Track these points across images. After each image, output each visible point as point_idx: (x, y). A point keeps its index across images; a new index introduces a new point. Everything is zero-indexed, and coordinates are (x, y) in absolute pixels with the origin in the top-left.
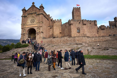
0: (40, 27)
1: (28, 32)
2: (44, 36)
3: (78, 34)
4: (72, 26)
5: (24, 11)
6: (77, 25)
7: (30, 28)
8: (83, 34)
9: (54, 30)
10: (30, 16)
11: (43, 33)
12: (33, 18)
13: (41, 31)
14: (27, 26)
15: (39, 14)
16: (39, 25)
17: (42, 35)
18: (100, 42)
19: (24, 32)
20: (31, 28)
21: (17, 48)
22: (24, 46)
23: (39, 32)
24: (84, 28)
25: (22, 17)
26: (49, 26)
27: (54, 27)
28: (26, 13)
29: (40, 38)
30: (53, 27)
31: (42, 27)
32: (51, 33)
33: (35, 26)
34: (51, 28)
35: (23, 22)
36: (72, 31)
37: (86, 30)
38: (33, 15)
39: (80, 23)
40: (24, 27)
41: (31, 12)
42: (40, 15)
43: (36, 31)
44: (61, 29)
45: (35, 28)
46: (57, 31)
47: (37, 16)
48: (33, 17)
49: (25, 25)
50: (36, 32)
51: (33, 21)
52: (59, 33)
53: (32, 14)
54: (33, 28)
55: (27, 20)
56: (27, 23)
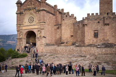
0: (41, 29)
1: (26, 36)
2: (48, 42)
3: (95, 40)
4: (86, 28)
5: (19, 5)
6: (94, 25)
7: (28, 30)
8: (104, 39)
9: (63, 31)
10: (27, 12)
11: (45, 38)
12: (31, 16)
14: (24, 28)
15: (39, 11)
16: (39, 26)
17: (44, 41)
19: (21, 36)
20: (30, 30)
21: (15, 58)
22: (22, 55)
23: (40, 36)
24: (105, 31)
25: (16, 13)
26: (55, 24)
27: (63, 27)
28: (22, 7)
29: (41, 45)
30: (61, 27)
31: (43, 29)
32: (58, 36)
33: (34, 28)
34: (58, 28)
35: (19, 22)
36: (86, 35)
37: (108, 34)
38: (32, 12)
39: (99, 22)
40: (21, 28)
41: (28, 7)
42: (41, 12)
43: (36, 34)
44: (72, 30)
45: (35, 31)
47: (37, 13)
48: (31, 14)
49: (22, 26)
50: (37, 37)
51: (31, 20)
53: (29, 9)
54: (32, 30)
55: (24, 19)
56: (24, 23)
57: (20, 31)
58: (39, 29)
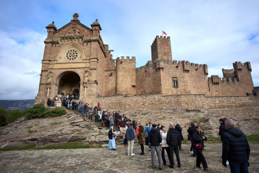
1: (58, 81)
2: (99, 92)
5: (52, 30)
6: (172, 71)
7: (66, 70)
8: (184, 90)
9: (120, 79)
10: (66, 41)
11: (97, 84)
12: (72, 49)
13: (93, 78)
14: (56, 66)
15: (90, 41)
16: (88, 65)
17: (94, 89)
18: (232, 106)
20: (69, 70)
23: (88, 81)
24: (186, 79)
25: (45, 42)
26: (105, 69)
27: (120, 73)
28: (57, 34)
29: (89, 95)
30: (116, 73)
32: (111, 86)
33: (78, 66)
34: (111, 75)
35: (48, 55)
38: (76, 42)
39: (177, 67)
40: (50, 66)
41: (69, 35)
42: (93, 43)
43: (81, 77)
44: (134, 77)
46: (126, 81)
47: (85, 44)
48: (74, 45)
49: (53, 62)
50: (82, 81)
51: (72, 56)
52: (131, 86)
53: (72, 38)
54: (72, 70)
55: (58, 52)
56: (57, 58)
57: (49, 71)
58: (86, 70)
